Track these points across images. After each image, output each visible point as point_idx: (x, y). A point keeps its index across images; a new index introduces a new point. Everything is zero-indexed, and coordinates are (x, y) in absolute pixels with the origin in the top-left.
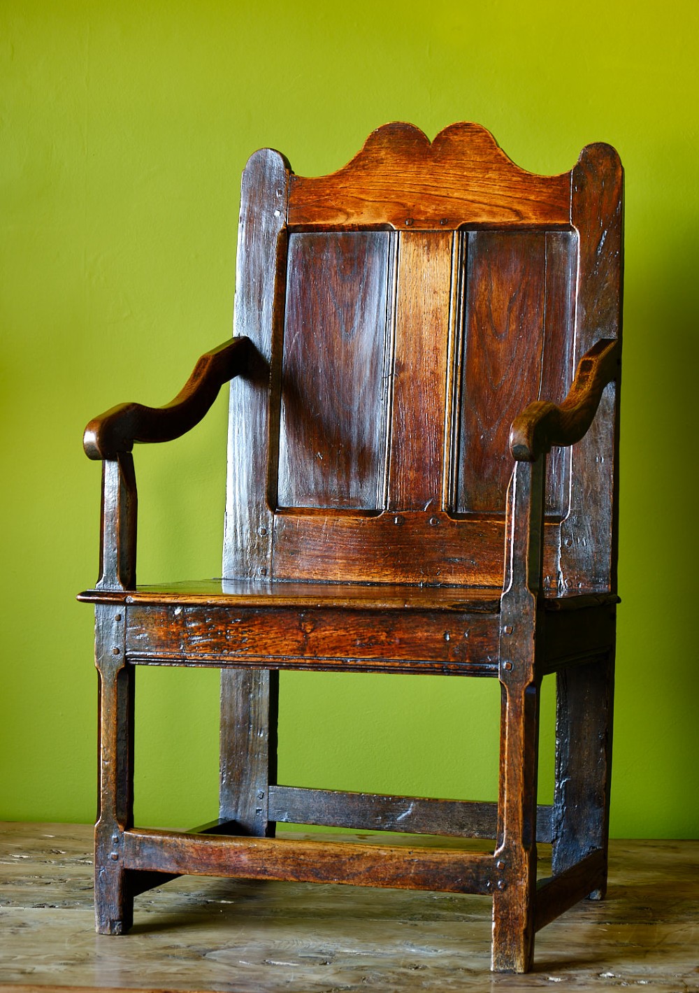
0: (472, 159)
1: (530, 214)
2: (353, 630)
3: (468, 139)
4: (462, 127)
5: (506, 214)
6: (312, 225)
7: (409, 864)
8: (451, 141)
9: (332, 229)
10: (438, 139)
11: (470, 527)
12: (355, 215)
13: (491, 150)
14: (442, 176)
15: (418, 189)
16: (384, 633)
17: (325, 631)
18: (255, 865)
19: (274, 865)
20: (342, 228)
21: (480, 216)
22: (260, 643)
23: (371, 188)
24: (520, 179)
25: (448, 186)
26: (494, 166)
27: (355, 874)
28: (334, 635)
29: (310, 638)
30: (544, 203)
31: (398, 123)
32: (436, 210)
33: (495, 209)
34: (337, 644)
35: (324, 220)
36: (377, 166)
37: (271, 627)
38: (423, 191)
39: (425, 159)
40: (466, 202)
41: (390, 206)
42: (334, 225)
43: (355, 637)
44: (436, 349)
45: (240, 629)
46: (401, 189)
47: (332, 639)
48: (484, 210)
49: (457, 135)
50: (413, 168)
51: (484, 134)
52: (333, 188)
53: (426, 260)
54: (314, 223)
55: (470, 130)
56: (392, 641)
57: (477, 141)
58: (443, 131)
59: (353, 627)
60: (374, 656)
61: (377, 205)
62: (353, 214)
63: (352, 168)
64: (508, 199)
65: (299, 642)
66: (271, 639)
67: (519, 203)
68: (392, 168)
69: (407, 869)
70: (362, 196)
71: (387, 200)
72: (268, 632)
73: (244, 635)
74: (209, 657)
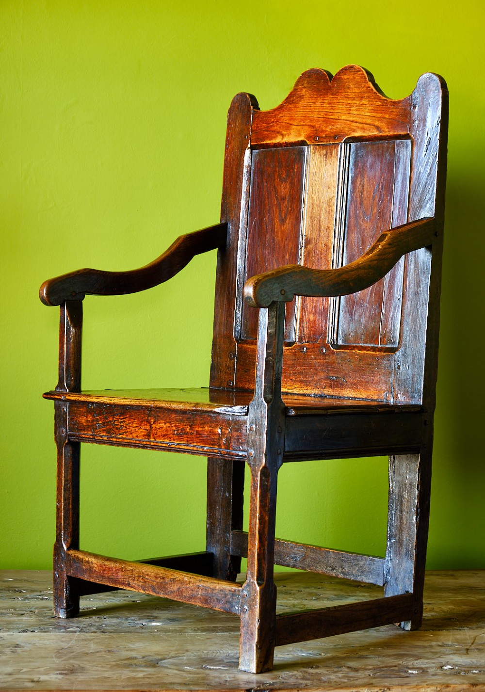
0: (353, 91)
1: (385, 128)
2: (174, 424)
3: (351, 77)
4: (348, 69)
5: (371, 129)
6: (264, 144)
7: (199, 588)
8: (343, 79)
9: (276, 145)
10: (335, 79)
11: (343, 355)
12: (287, 136)
13: (364, 84)
14: (336, 104)
15: (322, 115)
16: (189, 427)
20: (279, 145)
21: (356, 132)
22: (128, 430)
23: (296, 116)
24: (380, 103)
25: (339, 111)
26: (366, 95)
27: (172, 592)
28: (164, 426)
29: (153, 428)
30: (394, 119)
31: (313, 69)
32: (331, 129)
33: (365, 126)
34: (165, 433)
35: (270, 140)
36: (300, 100)
37: (134, 419)
38: (325, 116)
39: (327, 94)
40: (348, 122)
41: (306, 128)
42: (275, 143)
43: (175, 428)
44: (328, 228)
46: (312, 116)
47: (163, 429)
48: (358, 127)
49: (345, 74)
50: (320, 100)
51: (361, 72)
52: (275, 117)
53: (325, 165)
54: (265, 142)
55: (353, 70)
56: (193, 432)
57: (357, 78)
58: (338, 73)
59: (174, 421)
60: (184, 442)
61: (299, 127)
62: (285, 135)
63: (286, 103)
64: (373, 118)
65: (147, 430)
66: (134, 427)
67: (379, 120)
68: (308, 101)
69: (197, 591)
70: (291, 122)
71: (304, 124)
72: (133, 423)
73: (122, 424)
74: (105, 438)
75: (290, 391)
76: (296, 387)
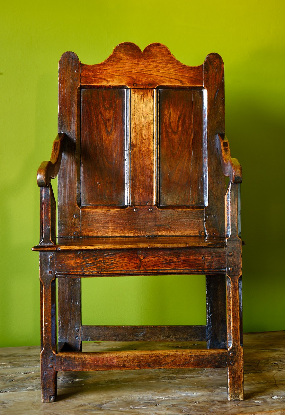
0: (161, 59)
1: (186, 82)
2: (162, 257)
3: (158, 50)
4: (155, 45)
5: (176, 82)
6: (92, 85)
7: (191, 357)
8: (151, 51)
9: (101, 87)
10: (145, 50)
12: (111, 82)
13: (169, 55)
14: (148, 65)
15: (138, 71)
16: (176, 258)
17: (149, 258)
18: (120, 364)
19: (129, 363)
20: (105, 87)
21: (165, 83)
22: (119, 265)
23: (117, 70)
24: (181, 67)
25: (151, 70)
26: (170, 62)
27: (166, 364)
28: (153, 260)
29: (142, 261)
30: (192, 77)
31: (128, 42)
32: (146, 80)
33: (171, 80)
34: (155, 264)
35: (97, 83)
36: (120, 61)
38: (140, 72)
39: (140, 58)
40: (159, 77)
41: (126, 78)
42: (101, 86)
43: (163, 260)
44: (149, 138)
45: (110, 259)
46: (130, 71)
47: (152, 262)
48: (167, 80)
49: (153, 48)
50: (135, 62)
51: (165, 48)
52: (100, 69)
53: (143, 101)
54: (93, 84)
55: (159, 46)
56: (180, 261)
57: (162, 51)
58: (148, 46)
59: (162, 256)
60: (172, 268)
61: (121, 77)
62: (110, 81)
63: (108, 61)
64: (177, 76)
65: (137, 263)
66: (124, 263)
67: (181, 77)
68: (126, 62)
69: (190, 359)
70: (114, 74)
71: (124, 75)
72: (123, 260)
73: (112, 262)
74: (96, 273)
75: (127, 235)
76: (131, 233)
